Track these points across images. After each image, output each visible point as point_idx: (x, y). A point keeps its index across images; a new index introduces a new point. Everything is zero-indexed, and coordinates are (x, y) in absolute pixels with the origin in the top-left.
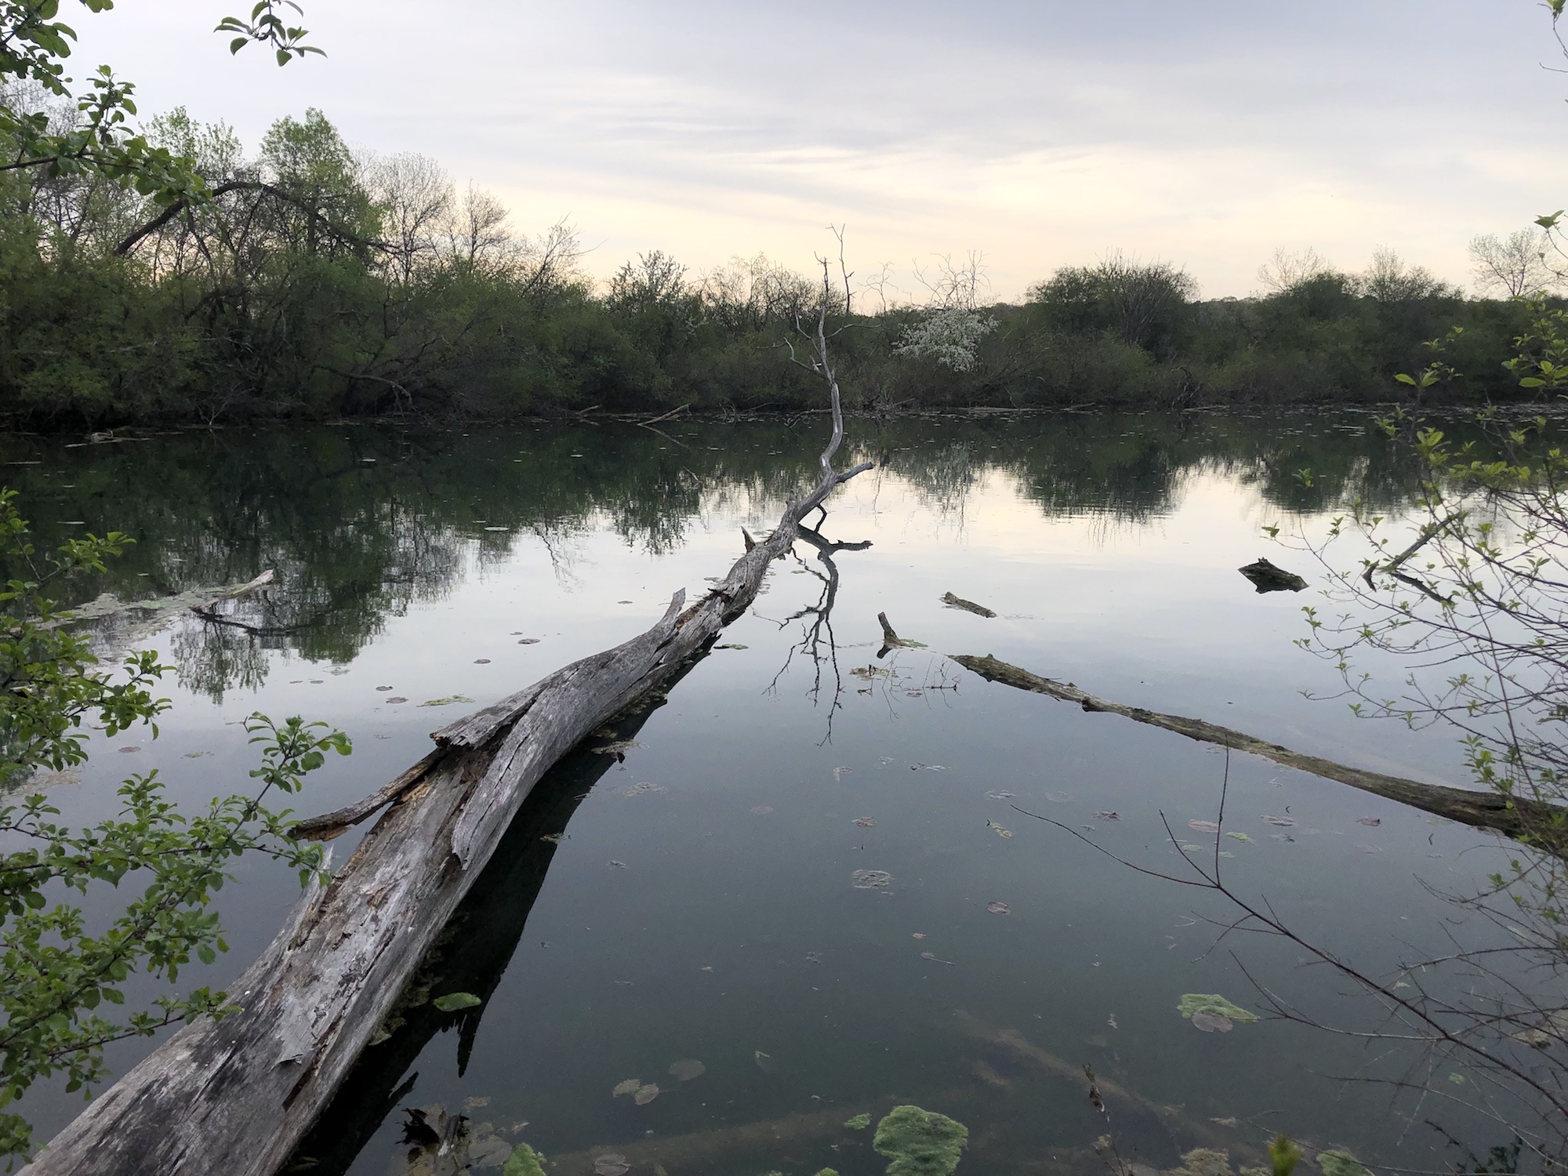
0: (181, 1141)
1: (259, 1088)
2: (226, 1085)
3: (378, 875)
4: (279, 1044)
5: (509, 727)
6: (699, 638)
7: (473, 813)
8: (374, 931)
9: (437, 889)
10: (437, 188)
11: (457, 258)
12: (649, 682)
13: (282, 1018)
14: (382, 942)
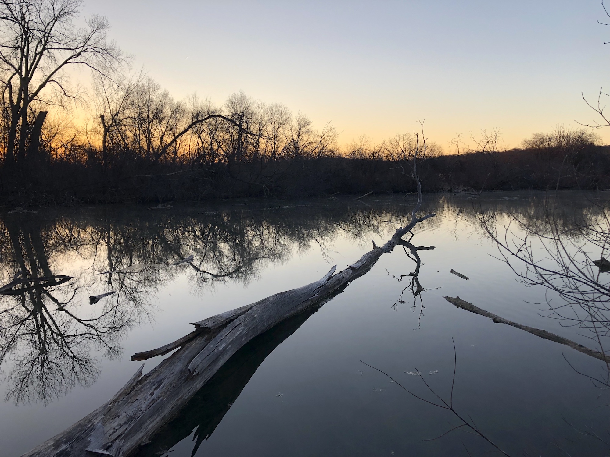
3: (160, 376)
4: (90, 441)
5: (234, 320)
6: (337, 284)
7: (204, 353)
8: (149, 399)
9: (183, 383)
10: (286, 114)
11: (293, 139)
12: (310, 303)
13: (93, 432)
14: (151, 404)
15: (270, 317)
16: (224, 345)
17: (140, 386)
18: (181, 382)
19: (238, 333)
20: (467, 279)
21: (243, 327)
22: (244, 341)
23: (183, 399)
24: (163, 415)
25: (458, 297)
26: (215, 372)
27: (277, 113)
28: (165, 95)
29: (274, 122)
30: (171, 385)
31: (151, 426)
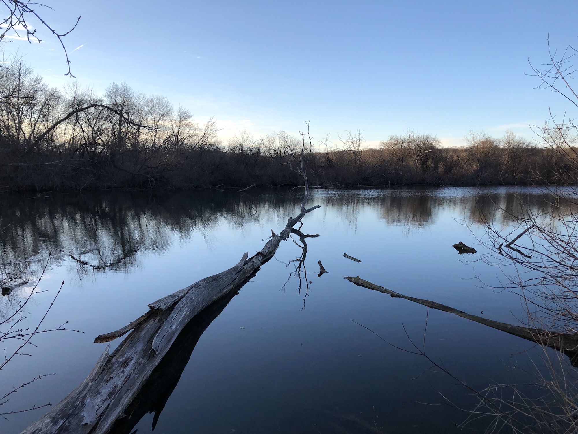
3: (125, 356)
5: (178, 302)
6: (252, 269)
7: (161, 334)
8: (123, 376)
9: (147, 361)
11: (173, 131)
12: (232, 286)
13: (84, 408)
14: (125, 381)
15: (204, 300)
16: (175, 326)
18: (145, 360)
19: (184, 314)
20: (359, 261)
21: (187, 309)
22: (187, 321)
23: (146, 376)
24: (133, 391)
25: (358, 277)
26: (168, 350)
29: (154, 114)
30: (137, 362)
31: (126, 400)
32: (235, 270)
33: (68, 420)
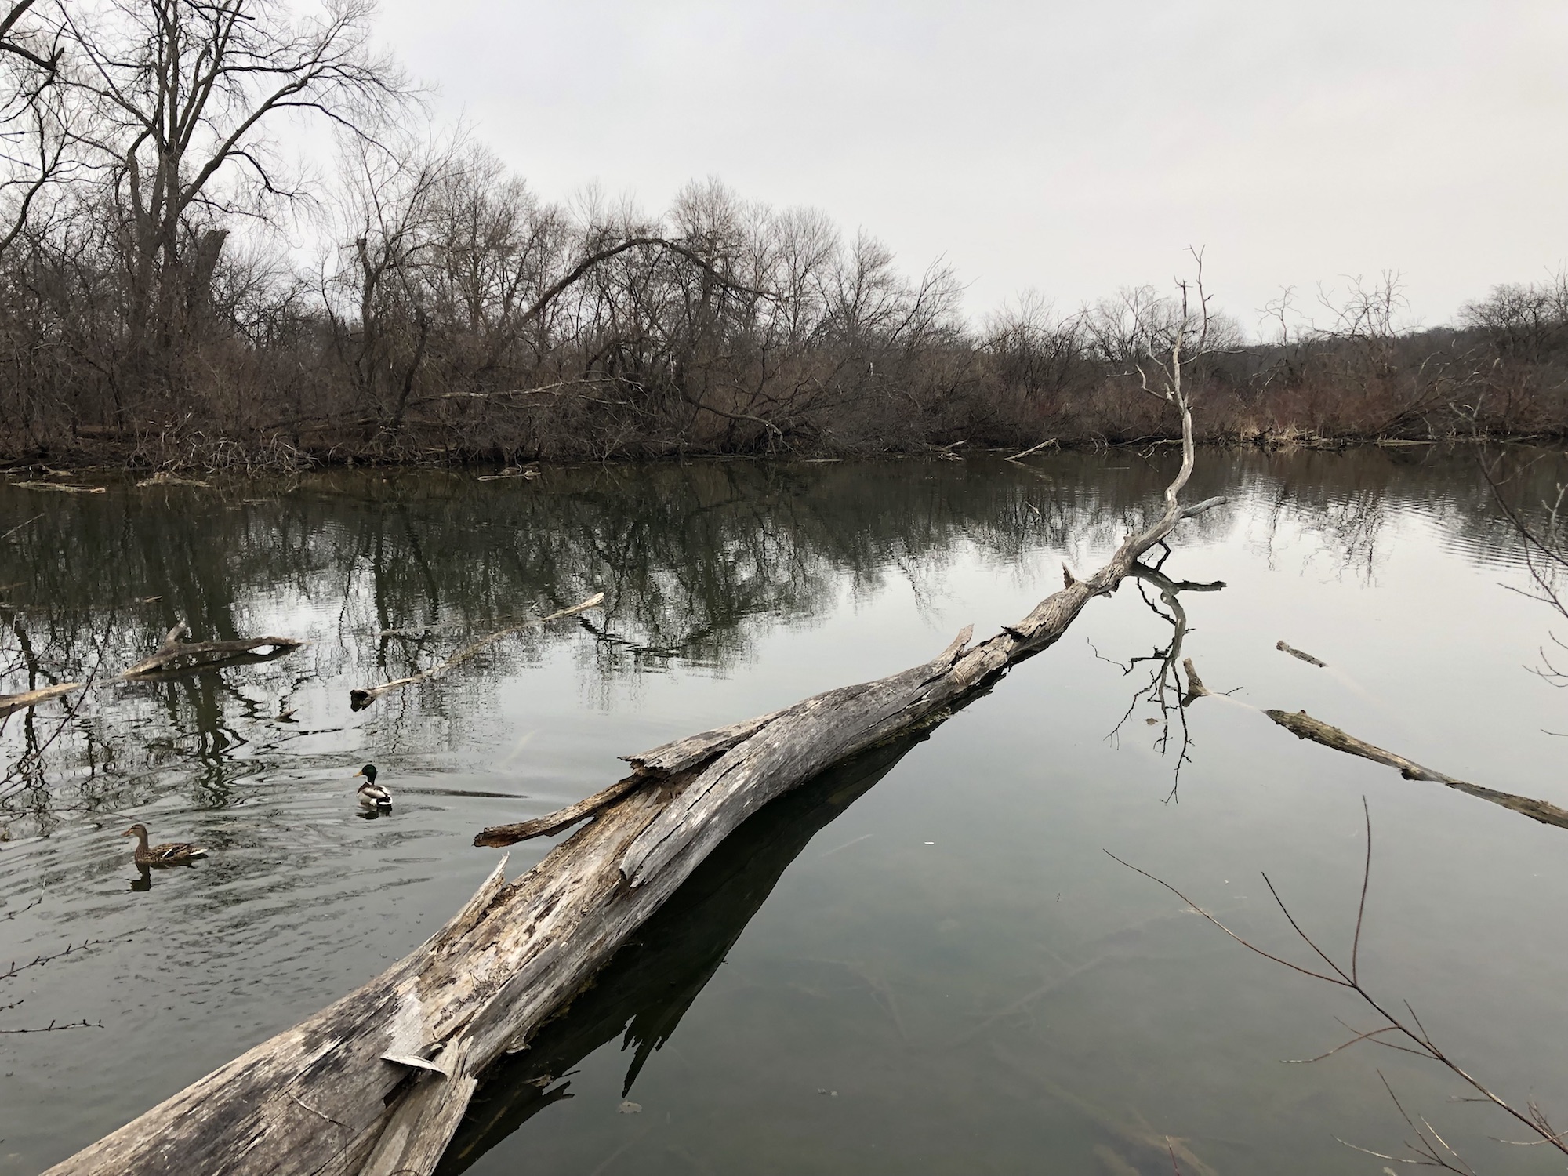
0: (265, 1120)
1: (359, 1081)
2: (324, 1071)
3: (548, 887)
4: (390, 1038)
5: (723, 753)
6: (977, 674)
7: (656, 833)
8: (527, 942)
9: (606, 906)
10: (824, 236)
11: (843, 301)
12: (908, 718)
13: (397, 1015)
14: (530, 954)
15: (811, 750)
16: (702, 815)
17: (500, 910)
18: (601, 903)
19: (736, 786)
20: (1321, 665)
21: (747, 773)
22: (749, 806)
23: (604, 945)
24: (558, 982)
25: (1303, 712)
26: (680, 882)
27: (802, 233)
28: (516, 189)
29: (793, 257)
30: (577, 909)
31: (530, 1008)
32: (920, 674)
33: (345, 1044)
